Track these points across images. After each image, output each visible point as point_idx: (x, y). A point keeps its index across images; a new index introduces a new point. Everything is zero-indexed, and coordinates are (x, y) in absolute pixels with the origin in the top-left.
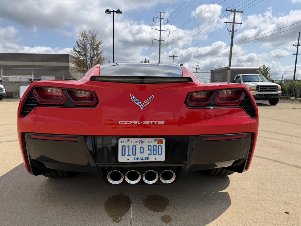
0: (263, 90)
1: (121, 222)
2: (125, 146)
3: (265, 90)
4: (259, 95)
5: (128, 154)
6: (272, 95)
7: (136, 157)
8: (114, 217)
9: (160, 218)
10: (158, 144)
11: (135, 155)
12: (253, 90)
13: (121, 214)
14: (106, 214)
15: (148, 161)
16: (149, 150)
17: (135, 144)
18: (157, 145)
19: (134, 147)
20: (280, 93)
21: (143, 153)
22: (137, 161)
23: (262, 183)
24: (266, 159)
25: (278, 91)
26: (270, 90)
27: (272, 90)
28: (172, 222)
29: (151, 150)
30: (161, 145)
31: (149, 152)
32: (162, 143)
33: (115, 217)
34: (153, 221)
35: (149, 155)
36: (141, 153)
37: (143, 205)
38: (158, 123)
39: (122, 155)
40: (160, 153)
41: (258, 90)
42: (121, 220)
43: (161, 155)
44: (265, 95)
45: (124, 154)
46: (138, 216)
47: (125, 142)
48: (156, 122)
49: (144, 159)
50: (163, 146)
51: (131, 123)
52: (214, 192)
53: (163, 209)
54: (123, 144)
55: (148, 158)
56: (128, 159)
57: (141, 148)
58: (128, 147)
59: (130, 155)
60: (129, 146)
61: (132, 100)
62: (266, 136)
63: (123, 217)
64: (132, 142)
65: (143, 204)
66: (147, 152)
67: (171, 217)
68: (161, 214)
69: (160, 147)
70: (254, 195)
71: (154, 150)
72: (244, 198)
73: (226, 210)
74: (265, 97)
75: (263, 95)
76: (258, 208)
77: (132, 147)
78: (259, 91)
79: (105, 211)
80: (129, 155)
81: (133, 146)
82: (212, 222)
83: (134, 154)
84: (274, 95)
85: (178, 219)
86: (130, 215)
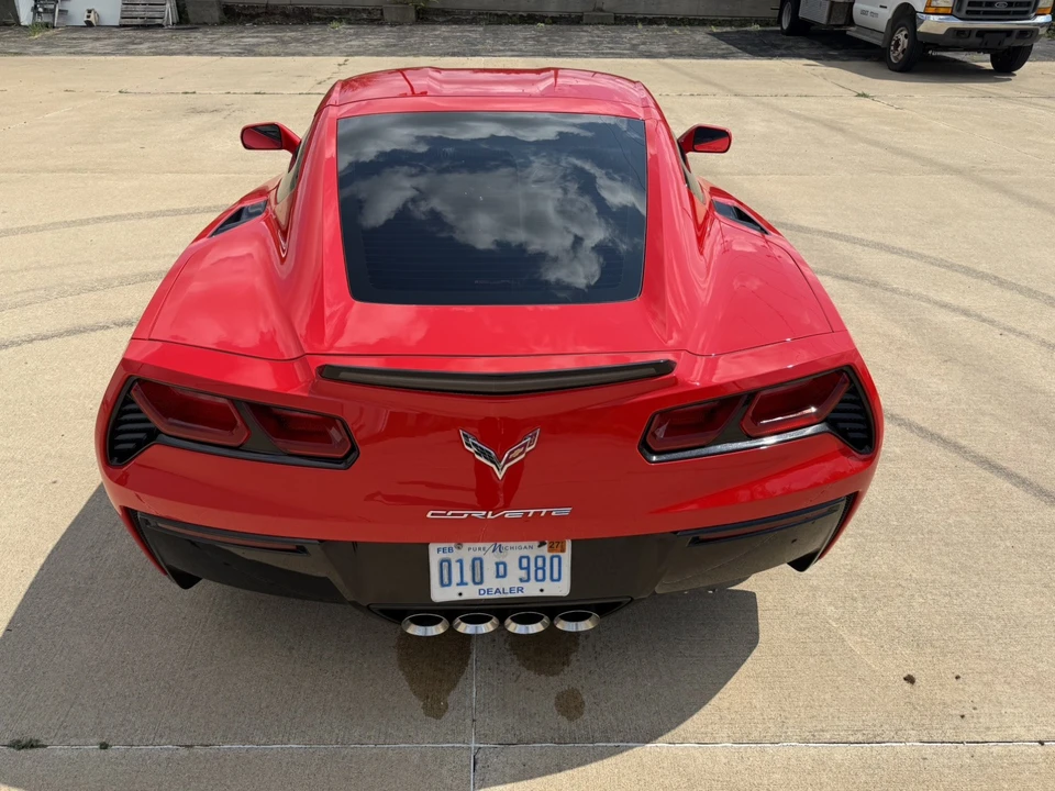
0: (978, 13)
1: (447, 714)
2: (449, 561)
3: (985, 13)
4: (959, 32)
5: (459, 580)
6: (1009, 33)
7: (485, 586)
8: (428, 697)
9: (553, 701)
10: (549, 551)
11: (481, 582)
12: (941, 11)
13: (446, 687)
14: (404, 685)
15: (520, 594)
16: (521, 568)
17: (478, 554)
18: (548, 556)
19: (478, 563)
20: (1042, 25)
21: (505, 576)
22: (486, 596)
23: (864, 550)
24: (905, 424)
25: (1037, 15)
26: (1008, 13)
27: (1015, 13)
28: (586, 716)
29: (528, 568)
30: (561, 554)
31: (523, 574)
32: (563, 550)
33: (430, 696)
34: (534, 711)
35: (521, 580)
36: (498, 576)
37: (507, 646)
38: (549, 513)
39: (442, 584)
40: (556, 576)
41: (959, 10)
42: (447, 706)
43: (559, 579)
44: (981, 33)
45: (446, 580)
46: (493, 694)
47: (450, 550)
48: (545, 511)
49: (507, 590)
50: (566, 557)
51: (465, 516)
52: (714, 591)
53: (564, 664)
54: (442, 555)
55: (521, 589)
56: (460, 594)
57: (497, 564)
58: (458, 564)
59: (466, 584)
60: (460, 561)
61: (467, 447)
62: (932, 295)
63: (452, 698)
64: (469, 549)
65: (505, 641)
66: (515, 574)
67: (585, 697)
68: (556, 684)
69: (556, 561)
70: (830, 604)
71: (537, 569)
72: (799, 617)
73: (739, 666)
74: (979, 40)
75: (974, 34)
76: (832, 661)
77: (470, 562)
78: (963, 14)
79: (401, 673)
80: (462, 583)
81: (474, 560)
82: (695, 716)
83: (478, 579)
84: (1015, 34)
85: (603, 704)
86: (471, 687)
